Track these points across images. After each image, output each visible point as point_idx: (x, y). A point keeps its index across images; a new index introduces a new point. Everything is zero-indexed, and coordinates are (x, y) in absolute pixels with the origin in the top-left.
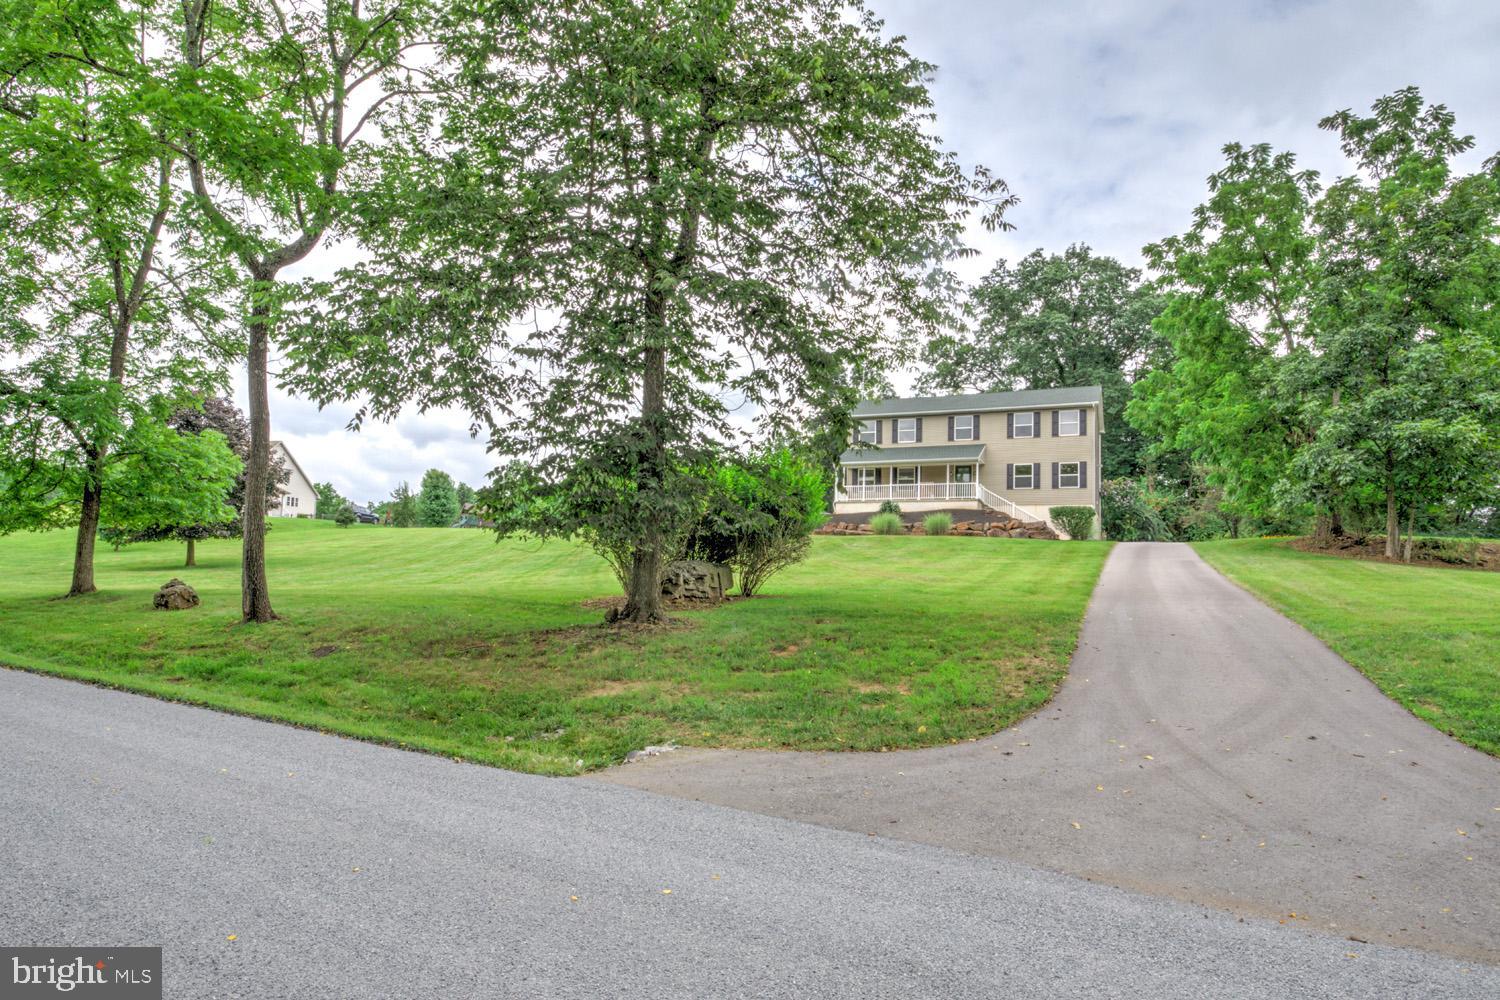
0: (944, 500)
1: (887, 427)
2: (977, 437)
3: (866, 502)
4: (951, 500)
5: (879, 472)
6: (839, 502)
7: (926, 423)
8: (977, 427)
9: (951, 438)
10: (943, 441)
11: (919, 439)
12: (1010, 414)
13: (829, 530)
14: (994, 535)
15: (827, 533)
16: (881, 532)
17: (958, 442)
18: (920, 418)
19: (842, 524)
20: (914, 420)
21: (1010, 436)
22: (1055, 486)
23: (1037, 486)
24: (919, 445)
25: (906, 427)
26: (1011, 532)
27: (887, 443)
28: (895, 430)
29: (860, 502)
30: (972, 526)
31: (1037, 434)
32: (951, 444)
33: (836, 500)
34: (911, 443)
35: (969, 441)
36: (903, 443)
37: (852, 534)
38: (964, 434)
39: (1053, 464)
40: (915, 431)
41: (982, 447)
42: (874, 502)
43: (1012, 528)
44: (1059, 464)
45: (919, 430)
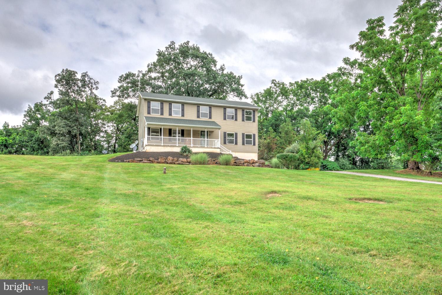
0: (204, 147)
1: (166, 107)
2: (210, 118)
3: (164, 146)
4: (207, 148)
7: (186, 107)
8: (210, 112)
9: (198, 117)
10: (195, 118)
11: (183, 115)
12: (225, 108)
13: (163, 161)
17: (202, 119)
18: (183, 104)
20: (180, 105)
21: (225, 119)
22: (243, 144)
23: (236, 144)
24: (183, 118)
25: (176, 108)
27: (166, 115)
28: (170, 109)
31: (236, 120)
32: (198, 119)
34: (179, 116)
35: (207, 119)
36: (174, 116)
38: (204, 115)
39: (242, 134)
40: (181, 110)
41: (214, 123)
42: (169, 146)
43: (253, 163)
44: (244, 134)
45: (183, 110)
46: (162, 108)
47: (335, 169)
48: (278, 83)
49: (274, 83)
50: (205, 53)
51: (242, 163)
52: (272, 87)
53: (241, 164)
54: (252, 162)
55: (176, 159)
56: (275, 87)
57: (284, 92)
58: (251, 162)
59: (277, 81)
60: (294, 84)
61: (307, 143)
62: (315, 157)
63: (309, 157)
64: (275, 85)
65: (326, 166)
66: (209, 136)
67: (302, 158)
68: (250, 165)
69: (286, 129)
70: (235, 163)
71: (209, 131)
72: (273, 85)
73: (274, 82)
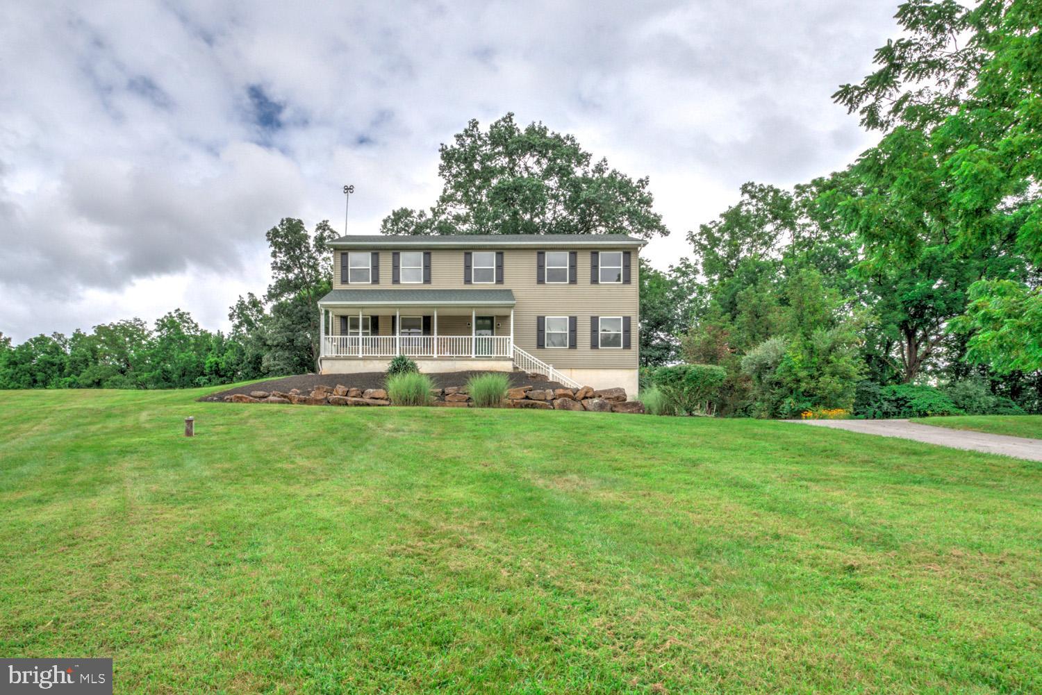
0: (468, 358)
1: (386, 262)
2: (500, 280)
3: (364, 359)
4: (478, 359)
5: (375, 320)
6: (327, 359)
7: (436, 259)
8: (500, 267)
9: (468, 281)
10: (460, 286)
11: (427, 280)
12: (541, 252)
13: (321, 397)
14: (564, 407)
15: (317, 402)
16: (406, 401)
17: (477, 285)
18: (428, 252)
19: (341, 389)
20: (421, 254)
21: (541, 281)
22: (595, 346)
23: (573, 346)
24: (427, 286)
25: (411, 264)
26: (585, 402)
27: (386, 283)
28: (396, 267)
29: (356, 359)
30: (530, 394)
31: (573, 281)
32: (468, 287)
33: (322, 356)
34: (419, 283)
35: (491, 285)
36: (406, 283)
37: (357, 404)
38: (484, 275)
39: (592, 318)
40: (422, 267)
41: (508, 293)
42: (376, 358)
43: (585, 398)
44: (597, 317)
45: (427, 267)
46: (376, 267)
47: (935, 408)
48: (761, 190)
49: (749, 192)
50: (558, 137)
51: (549, 398)
52: (746, 202)
53: (545, 400)
54: (582, 396)
55: (354, 391)
56: (754, 201)
57: (781, 210)
58: (580, 395)
59: (757, 184)
60: (809, 186)
61: (807, 336)
62: (833, 375)
63: (812, 377)
64: (753, 197)
65: (906, 402)
66: (497, 328)
67: (789, 379)
68: (571, 403)
69: (754, 301)
70: (527, 398)
71: (497, 316)
72: (747, 196)
73: (749, 188)
